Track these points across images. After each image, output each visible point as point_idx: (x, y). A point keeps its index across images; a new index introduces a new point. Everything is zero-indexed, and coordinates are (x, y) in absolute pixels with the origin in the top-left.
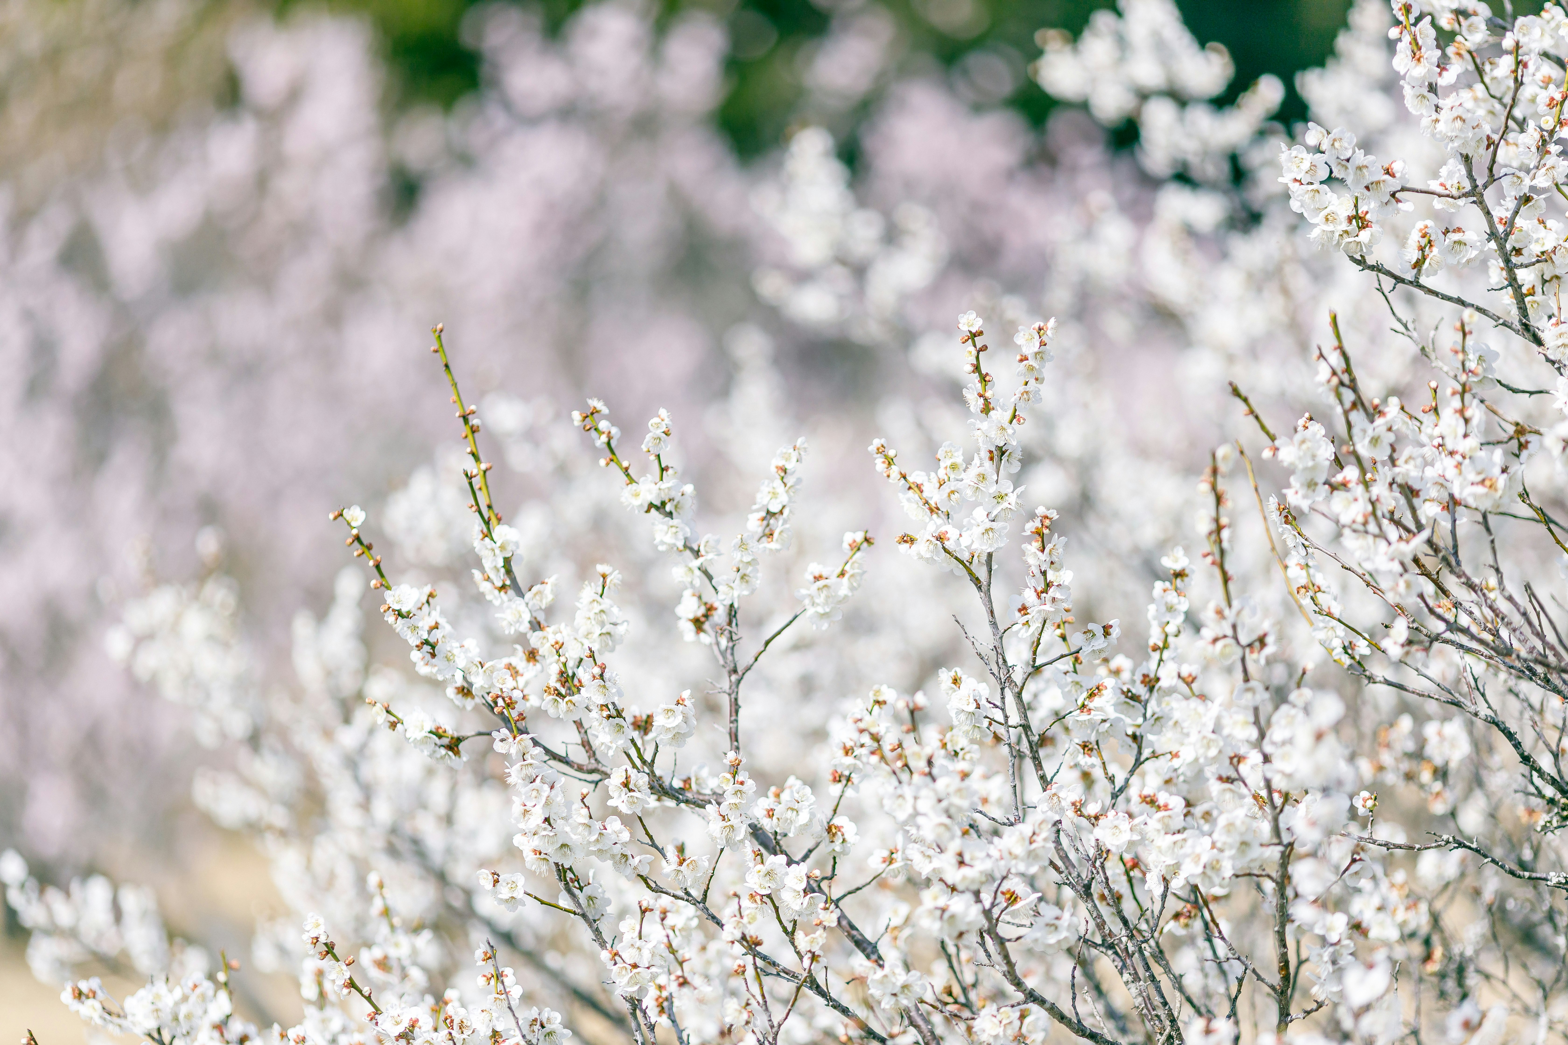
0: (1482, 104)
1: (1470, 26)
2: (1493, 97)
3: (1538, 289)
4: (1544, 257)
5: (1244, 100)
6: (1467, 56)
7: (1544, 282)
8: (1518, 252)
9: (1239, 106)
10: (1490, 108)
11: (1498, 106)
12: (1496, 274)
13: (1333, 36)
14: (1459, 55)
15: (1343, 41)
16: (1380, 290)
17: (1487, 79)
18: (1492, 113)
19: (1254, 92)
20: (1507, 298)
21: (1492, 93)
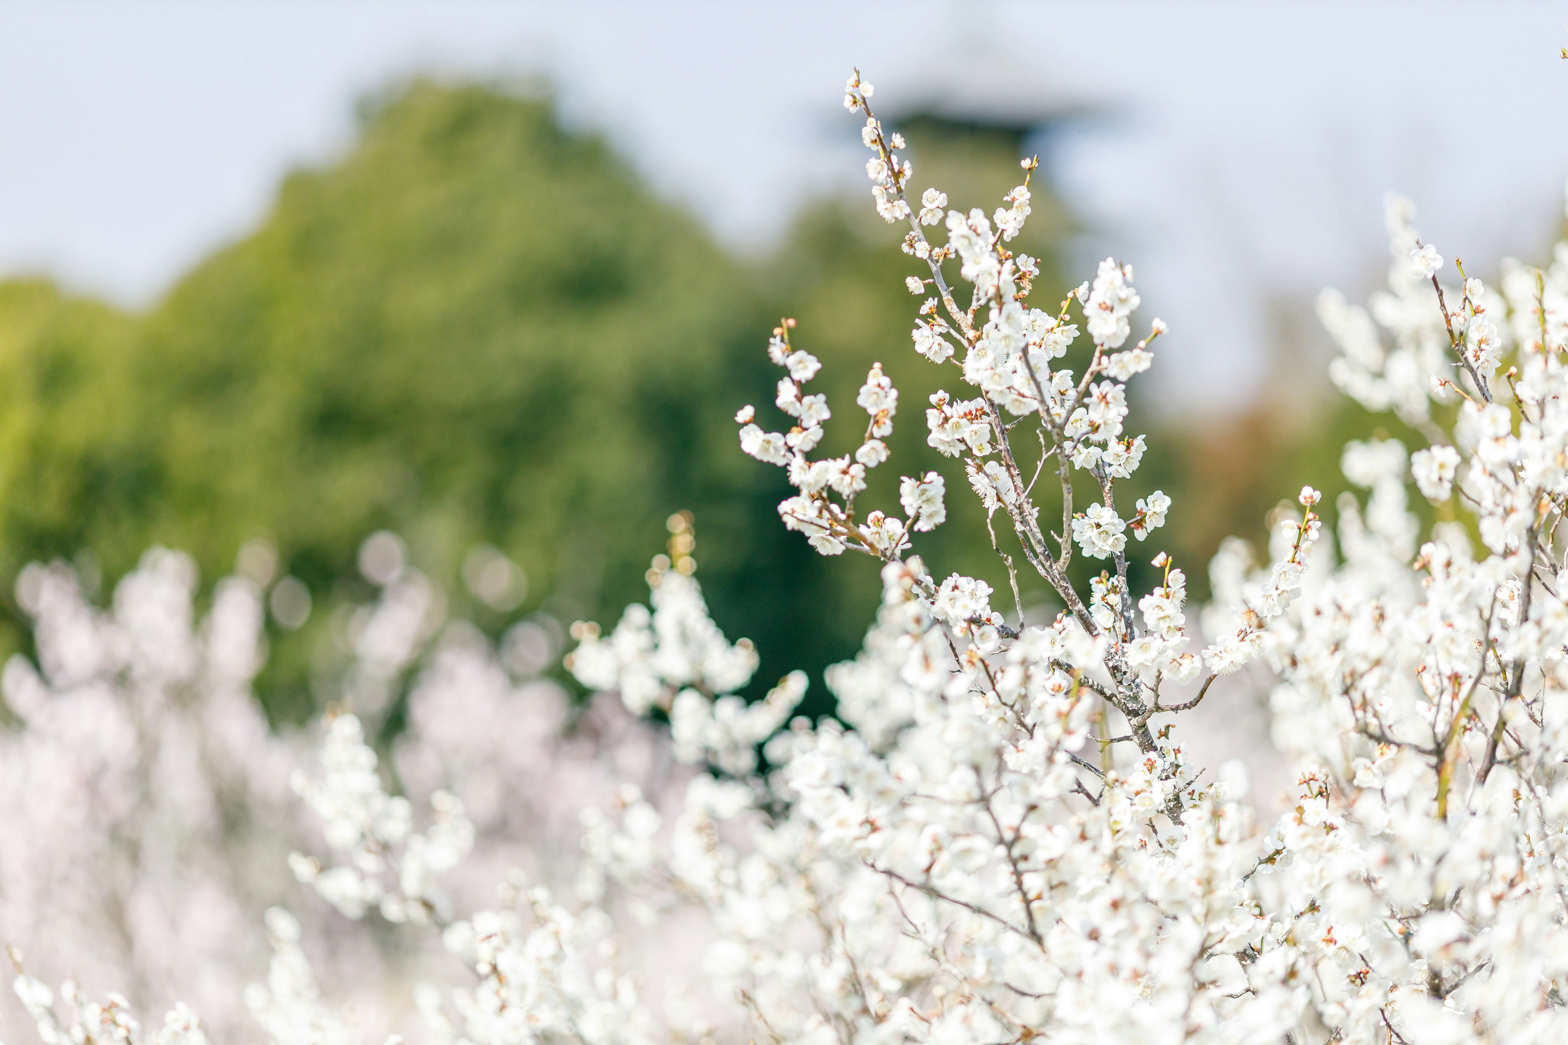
0: (994, 711)
1: (982, 635)
2: (1005, 704)
3: (1046, 894)
4: (1051, 863)
5: (774, 696)
6: (980, 665)
7: (1052, 888)
8: (1025, 858)
9: (768, 703)
10: (1002, 715)
11: (1009, 713)
12: (1004, 877)
13: (863, 633)
14: (973, 664)
15: (873, 638)
16: (892, 893)
17: (998, 687)
18: (1003, 719)
19: (783, 688)
20: (1016, 903)
21: (1004, 700)
